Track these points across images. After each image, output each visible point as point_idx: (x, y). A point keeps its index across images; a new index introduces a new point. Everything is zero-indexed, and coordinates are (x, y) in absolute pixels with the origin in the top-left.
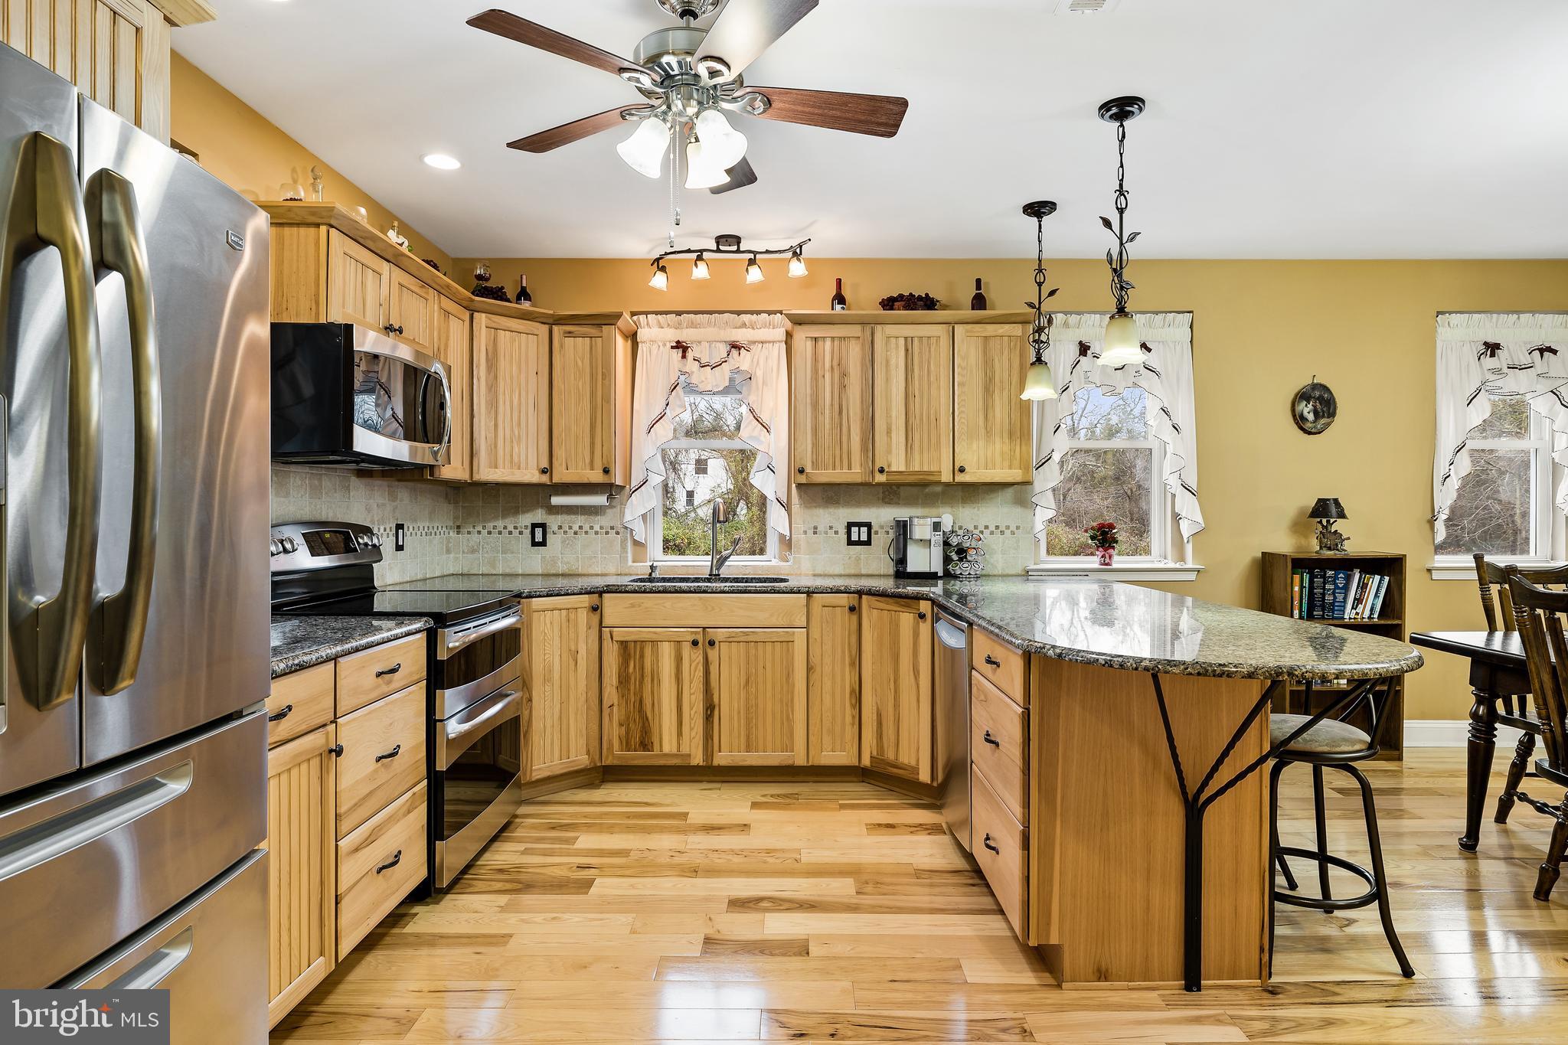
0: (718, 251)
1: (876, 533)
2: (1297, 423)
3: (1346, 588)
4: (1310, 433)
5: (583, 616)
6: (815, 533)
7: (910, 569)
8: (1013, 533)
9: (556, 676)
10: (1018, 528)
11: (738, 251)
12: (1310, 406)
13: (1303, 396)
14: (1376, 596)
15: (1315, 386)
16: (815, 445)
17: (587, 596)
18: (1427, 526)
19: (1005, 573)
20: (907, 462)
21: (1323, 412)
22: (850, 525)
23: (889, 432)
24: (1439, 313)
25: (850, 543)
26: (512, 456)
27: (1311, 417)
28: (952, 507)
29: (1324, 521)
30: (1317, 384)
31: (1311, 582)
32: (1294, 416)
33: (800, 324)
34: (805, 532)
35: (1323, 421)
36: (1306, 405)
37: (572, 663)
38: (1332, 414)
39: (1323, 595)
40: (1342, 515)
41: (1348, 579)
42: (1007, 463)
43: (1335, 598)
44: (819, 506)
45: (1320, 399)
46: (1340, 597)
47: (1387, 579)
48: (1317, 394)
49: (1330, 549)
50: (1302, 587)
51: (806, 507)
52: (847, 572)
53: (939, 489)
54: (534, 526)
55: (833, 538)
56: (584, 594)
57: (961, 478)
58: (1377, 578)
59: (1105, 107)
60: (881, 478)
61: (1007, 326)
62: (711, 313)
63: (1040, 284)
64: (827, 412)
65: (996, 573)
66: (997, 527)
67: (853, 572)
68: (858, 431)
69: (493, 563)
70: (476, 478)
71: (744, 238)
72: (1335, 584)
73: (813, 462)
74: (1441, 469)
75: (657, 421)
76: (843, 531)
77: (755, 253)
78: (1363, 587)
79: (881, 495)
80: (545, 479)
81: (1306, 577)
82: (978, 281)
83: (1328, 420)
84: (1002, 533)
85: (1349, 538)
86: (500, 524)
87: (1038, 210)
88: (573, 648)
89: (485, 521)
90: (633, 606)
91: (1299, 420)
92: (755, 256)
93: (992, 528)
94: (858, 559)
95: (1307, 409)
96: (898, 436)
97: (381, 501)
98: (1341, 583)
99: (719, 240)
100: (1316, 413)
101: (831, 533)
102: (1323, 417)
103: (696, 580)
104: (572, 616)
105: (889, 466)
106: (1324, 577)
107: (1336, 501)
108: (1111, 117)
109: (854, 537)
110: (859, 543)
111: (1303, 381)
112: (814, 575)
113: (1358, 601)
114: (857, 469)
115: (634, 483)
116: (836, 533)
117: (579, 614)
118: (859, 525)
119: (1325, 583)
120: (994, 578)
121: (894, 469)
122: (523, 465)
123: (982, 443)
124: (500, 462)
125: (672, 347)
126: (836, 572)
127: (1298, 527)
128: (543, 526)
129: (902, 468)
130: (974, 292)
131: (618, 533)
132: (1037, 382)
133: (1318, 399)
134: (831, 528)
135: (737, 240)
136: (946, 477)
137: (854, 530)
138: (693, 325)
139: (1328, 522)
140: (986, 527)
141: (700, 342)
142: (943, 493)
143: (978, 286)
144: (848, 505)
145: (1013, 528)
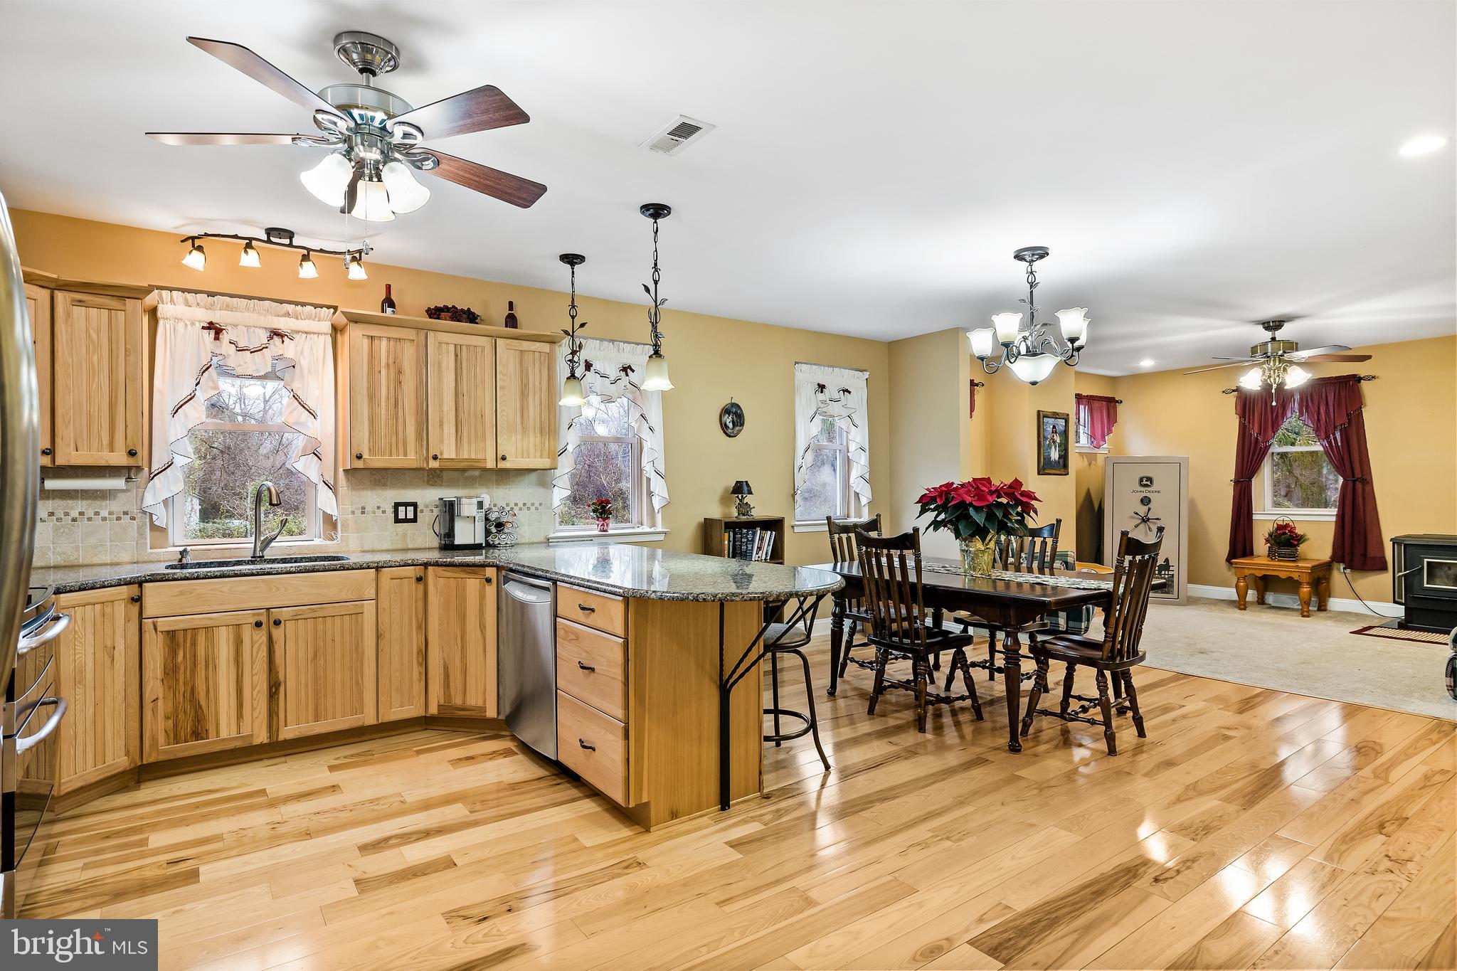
0: (269, 241)
1: (422, 511)
2: (723, 429)
3: (753, 541)
4: (730, 436)
5: (120, 609)
6: (363, 513)
7: (457, 542)
8: (537, 509)
9: (89, 676)
10: (541, 504)
11: (291, 245)
13: (726, 411)
14: (769, 545)
16: (372, 433)
17: (125, 587)
18: (792, 498)
19: (531, 541)
20: (457, 452)
22: (397, 505)
23: (441, 424)
24: (796, 363)
25: (397, 520)
27: (731, 425)
28: (488, 488)
29: (740, 496)
30: (734, 404)
31: (734, 538)
32: (721, 424)
33: (356, 322)
34: (353, 513)
35: (737, 428)
37: (108, 660)
38: (742, 425)
39: (741, 545)
40: (750, 492)
41: (754, 534)
42: (538, 454)
43: (747, 547)
44: (367, 489)
45: (736, 413)
46: (750, 548)
47: (774, 533)
48: (734, 410)
49: (744, 515)
50: (729, 541)
51: (354, 489)
52: (395, 547)
53: (477, 473)
55: (381, 516)
56: (123, 585)
57: (502, 465)
58: (769, 532)
59: (645, 208)
60: (434, 464)
61: (538, 344)
62: (250, 298)
63: (573, 317)
64: (383, 404)
65: (524, 541)
66: (524, 504)
67: (400, 547)
68: (413, 422)
71: (297, 234)
72: (747, 538)
73: (370, 450)
74: (798, 462)
75: (187, 402)
76: (390, 511)
77: (309, 250)
78: (762, 539)
79: (426, 479)
80: (46, 461)
81: (731, 534)
82: (511, 304)
83: (741, 428)
84: (529, 509)
85: (754, 507)
87: (572, 260)
88: (109, 644)
90: (182, 593)
91: (724, 427)
92: (308, 253)
93: (520, 505)
94: (405, 535)
95: (728, 420)
96: (449, 429)
98: (750, 537)
99: (270, 231)
101: (379, 512)
102: (737, 426)
103: (238, 563)
104: (108, 610)
105: (441, 454)
106: (741, 534)
107: (747, 482)
108: (650, 215)
109: (401, 516)
110: (406, 520)
111: (725, 401)
113: (759, 548)
114: (412, 455)
115: (156, 466)
116: (384, 512)
117: (116, 608)
118: (406, 505)
119: (741, 538)
120: (522, 546)
121: (445, 456)
123: (519, 436)
125: (203, 328)
126: (384, 548)
127: (724, 500)
129: (453, 456)
130: (508, 312)
131: (133, 518)
132: (573, 393)
134: (379, 508)
135: (290, 235)
136: (490, 464)
137: (401, 509)
138: (227, 308)
139: (742, 496)
140: (516, 504)
141: (236, 326)
142: (480, 476)
143: (511, 308)
144: (394, 486)
145: (537, 505)
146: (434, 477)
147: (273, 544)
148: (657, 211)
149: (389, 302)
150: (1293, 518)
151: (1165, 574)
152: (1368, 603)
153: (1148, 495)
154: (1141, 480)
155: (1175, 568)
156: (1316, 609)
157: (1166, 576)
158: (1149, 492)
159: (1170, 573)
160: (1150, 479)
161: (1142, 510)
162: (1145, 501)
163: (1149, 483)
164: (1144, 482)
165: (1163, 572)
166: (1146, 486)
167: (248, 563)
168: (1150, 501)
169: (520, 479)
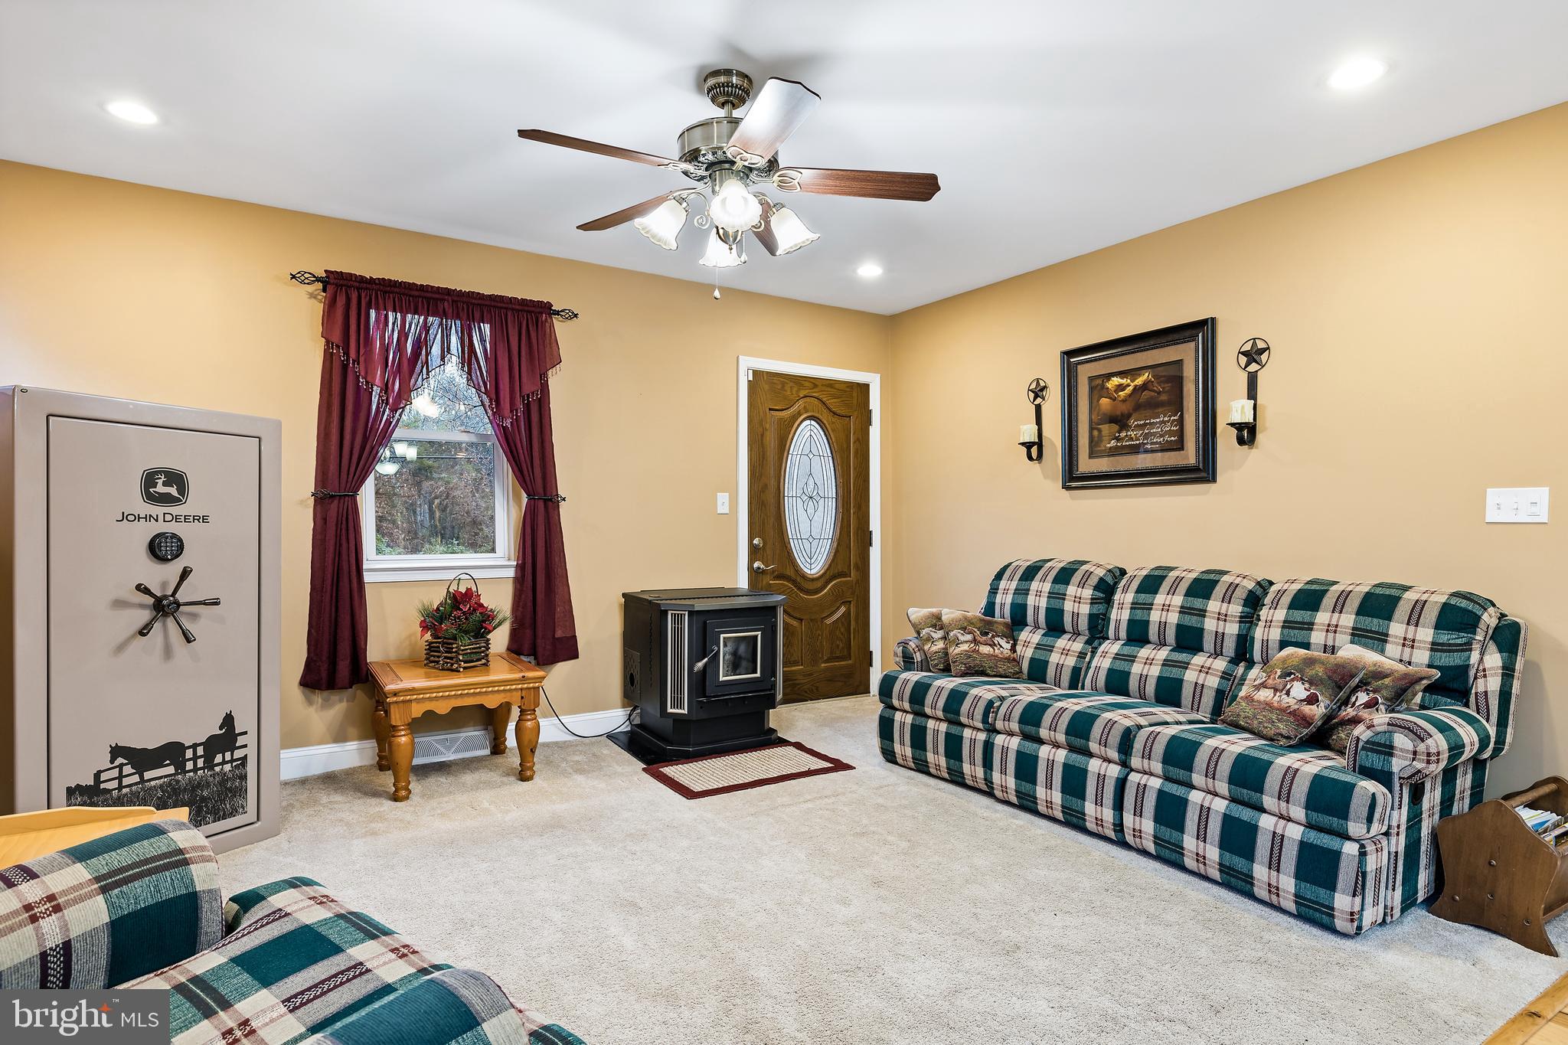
150: (476, 574)
151: (224, 762)
152: (565, 719)
153: (172, 528)
154: (149, 479)
155: (250, 740)
156: (487, 752)
157: (227, 767)
158: (176, 518)
159: (238, 754)
160: (176, 479)
161: (160, 576)
162: (162, 548)
163: (173, 491)
164: (160, 488)
165: (218, 759)
166: (165, 499)
168: (181, 548)
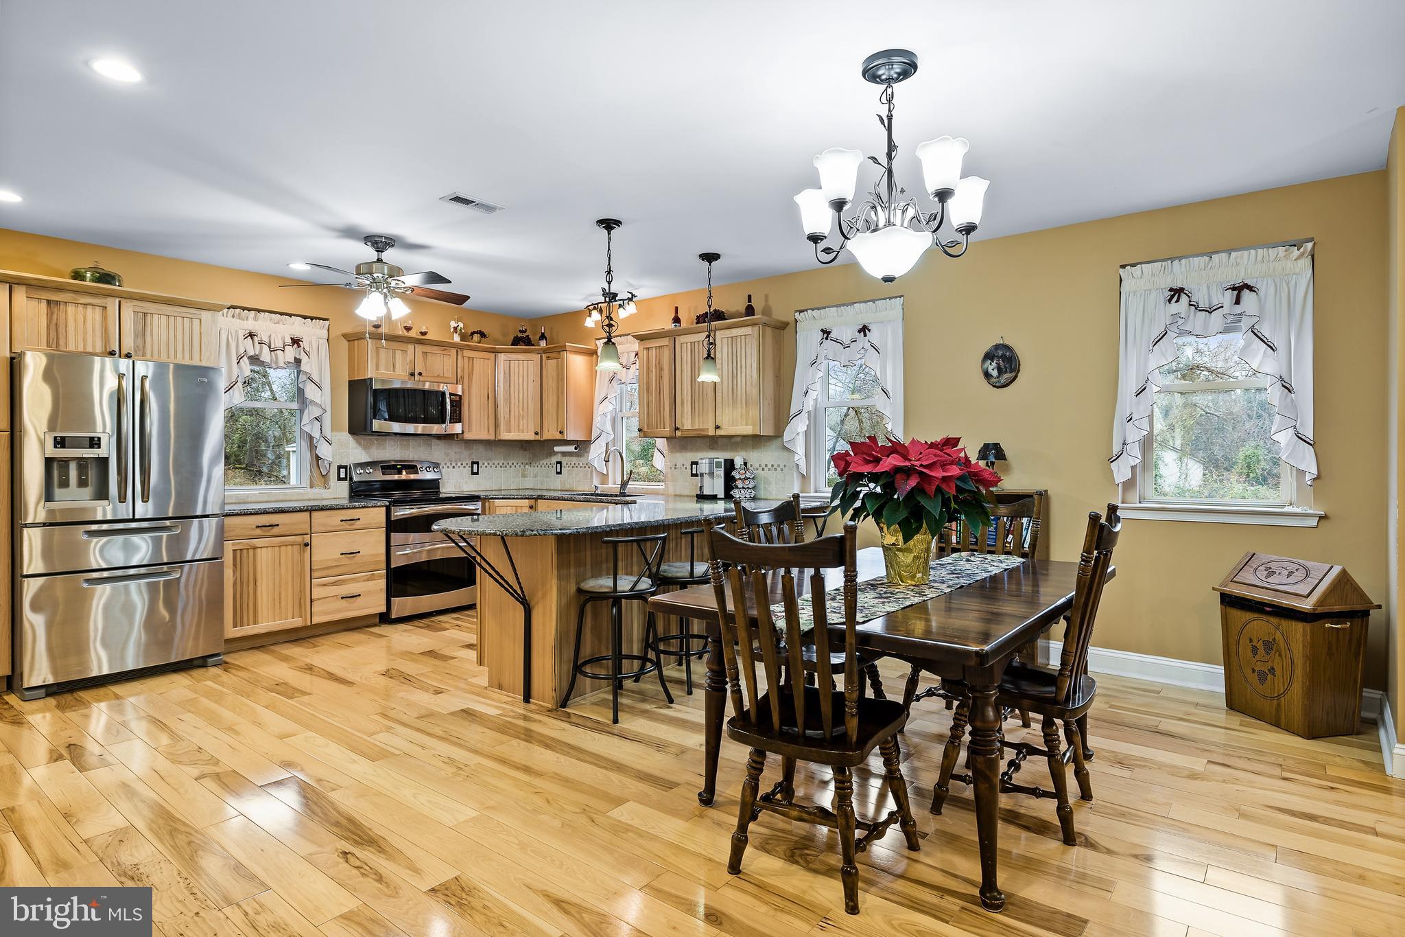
2: (986, 379)
4: (998, 387)
6: (675, 468)
7: (704, 493)
8: (782, 470)
10: (785, 466)
12: (994, 364)
13: (989, 356)
15: (997, 347)
16: (648, 414)
20: (692, 424)
21: (1006, 368)
22: (692, 463)
23: (682, 404)
25: (693, 475)
26: (519, 426)
27: (995, 373)
28: (746, 451)
30: (1000, 345)
32: (984, 373)
33: (642, 340)
34: (670, 468)
35: (1006, 376)
36: (991, 364)
38: (1016, 370)
42: (744, 422)
44: (678, 451)
45: (1003, 357)
48: (1000, 353)
51: (671, 452)
52: (691, 494)
54: (557, 463)
55: (683, 472)
57: (720, 432)
59: (600, 222)
60: (678, 433)
61: (743, 329)
64: (654, 391)
66: (772, 466)
67: (694, 494)
68: (668, 404)
69: (542, 484)
70: (499, 438)
73: (647, 425)
75: (602, 402)
76: (688, 467)
80: (538, 438)
82: (750, 297)
83: (1013, 374)
84: (776, 469)
86: (545, 462)
87: (710, 257)
89: (540, 460)
91: (988, 376)
94: (696, 486)
95: (992, 368)
96: (687, 408)
97: (458, 450)
100: (999, 369)
101: (683, 468)
102: (1006, 372)
103: (611, 495)
105: (683, 426)
109: (694, 472)
110: (696, 475)
111: (987, 346)
112: (675, 495)
114: (668, 428)
115: (593, 438)
116: (686, 468)
118: (696, 463)
121: (685, 427)
122: (525, 431)
123: (731, 409)
124: (512, 430)
126: (686, 494)
128: (560, 463)
129: (691, 427)
130: (747, 304)
131: (589, 467)
132: (708, 371)
133: (1001, 357)
134: (683, 465)
136: (711, 432)
137: (694, 467)
142: (742, 442)
143: (750, 300)
144: (691, 450)
145: (782, 466)
146: (714, 442)
147: (628, 486)
148: (609, 224)
149: (677, 320)
167: (616, 496)
169: (769, 443)
